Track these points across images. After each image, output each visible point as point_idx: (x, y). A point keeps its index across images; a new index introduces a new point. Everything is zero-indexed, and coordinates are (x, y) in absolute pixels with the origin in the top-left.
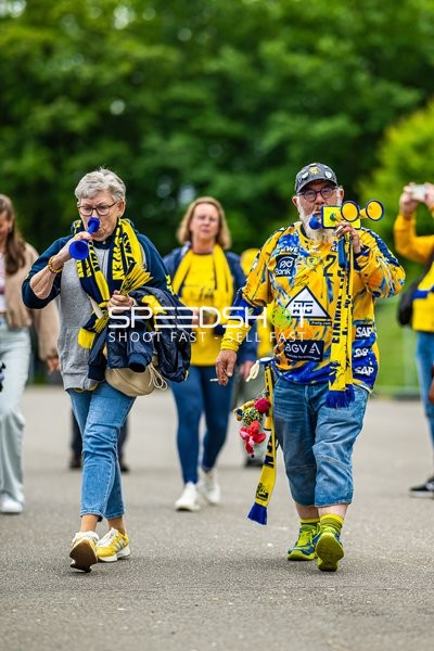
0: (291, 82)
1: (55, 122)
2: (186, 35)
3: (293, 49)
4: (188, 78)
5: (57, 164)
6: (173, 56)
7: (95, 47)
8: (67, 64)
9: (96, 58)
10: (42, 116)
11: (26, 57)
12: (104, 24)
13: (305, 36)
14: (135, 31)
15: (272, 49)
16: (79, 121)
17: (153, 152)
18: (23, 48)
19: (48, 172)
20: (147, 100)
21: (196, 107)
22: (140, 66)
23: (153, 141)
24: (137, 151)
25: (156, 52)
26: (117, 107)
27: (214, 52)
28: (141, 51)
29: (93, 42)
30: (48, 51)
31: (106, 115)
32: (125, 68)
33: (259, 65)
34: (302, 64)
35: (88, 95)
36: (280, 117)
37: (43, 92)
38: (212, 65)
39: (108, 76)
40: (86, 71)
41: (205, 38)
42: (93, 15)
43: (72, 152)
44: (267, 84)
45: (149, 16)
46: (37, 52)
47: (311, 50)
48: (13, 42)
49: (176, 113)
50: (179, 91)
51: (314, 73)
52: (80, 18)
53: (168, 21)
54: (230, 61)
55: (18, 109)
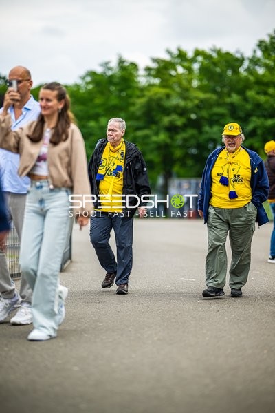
0: (258, 105)
1: (171, 122)
2: (218, 89)
3: (258, 93)
4: (219, 104)
5: (172, 138)
6: (214, 97)
7: (186, 94)
8: (175, 101)
9: (185, 99)
10: (166, 120)
11: (160, 99)
12: (189, 86)
13: (263, 88)
14: (200, 88)
15: (251, 93)
16: (179, 122)
17: (207, 133)
18: (159, 95)
19: (168, 141)
20: (204, 113)
21: (222, 116)
22: (202, 101)
23: (207, 128)
24: (201, 132)
25: (208, 96)
26: (193, 116)
27: (229, 95)
28: (202, 95)
29: (185, 93)
30: (168, 96)
31: (189, 120)
32: (196, 102)
33: (246, 100)
34: (262, 99)
35: (183, 112)
36: (254, 119)
37: (167, 111)
38: (228, 100)
39: (190, 105)
40: (182, 103)
41: (226, 90)
42: (184, 83)
43: (177, 133)
44: (249, 107)
45: (205, 82)
46: (164, 97)
47: (266, 93)
48: (156, 94)
49: (215, 118)
50: (217, 110)
51: (267, 102)
52: (180, 84)
53: (212, 84)
54: (235, 98)
55: (157, 118)
